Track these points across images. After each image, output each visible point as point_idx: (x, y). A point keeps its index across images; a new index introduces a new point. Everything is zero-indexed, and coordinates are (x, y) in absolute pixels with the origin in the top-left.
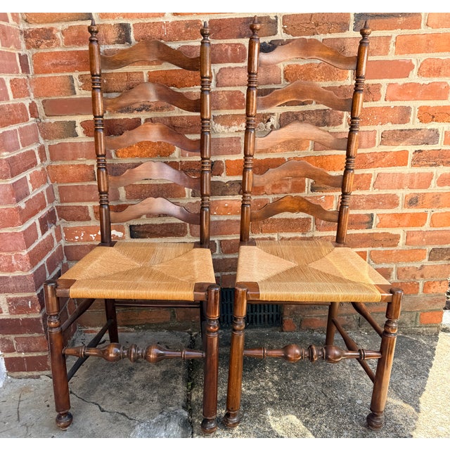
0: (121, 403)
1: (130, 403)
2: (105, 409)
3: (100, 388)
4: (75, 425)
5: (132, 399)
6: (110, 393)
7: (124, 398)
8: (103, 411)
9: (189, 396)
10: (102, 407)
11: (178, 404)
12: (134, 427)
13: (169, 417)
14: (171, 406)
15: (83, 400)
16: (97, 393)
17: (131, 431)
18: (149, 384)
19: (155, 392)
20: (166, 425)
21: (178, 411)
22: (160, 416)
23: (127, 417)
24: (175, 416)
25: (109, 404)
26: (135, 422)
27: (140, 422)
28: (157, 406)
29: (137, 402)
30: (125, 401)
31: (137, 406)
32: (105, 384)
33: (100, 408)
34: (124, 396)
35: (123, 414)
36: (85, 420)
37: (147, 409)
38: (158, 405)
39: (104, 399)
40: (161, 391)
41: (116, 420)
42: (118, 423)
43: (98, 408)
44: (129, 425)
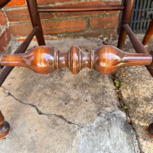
0: (57, 104)
1: (66, 104)
2: (42, 112)
3: (36, 88)
4: (15, 131)
5: (67, 100)
6: (45, 94)
7: (59, 98)
8: (40, 113)
9: (119, 93)
10: (40, 109)
11: (112, 103)
12: (75, 132)
13: (108, 119)
14: (106, 106)
15: (20, 101)
16: (33, 94)
17: (73, 138)
18: (80, 84)
19: (87, 91)
20: (109, 131)
21: (115, 113)
22: (98, 119)
23: (65, 120)
24: (114, 118)
25: (45, 105)
26: (74, 127)
27: (81, 127)
28: (93, 107)
29: (72, 103)
30: (60, 102)
31: (73, 107)
32: (39, 85)
33: (37, 109)
34: (58, 96)
35: (61, 117)
36: (24, 124)
37: (84, 110)
38: (93, 105)
39: (40, 100)
40: (93, 90)
41: (55, 124)
42: (57, 127)
43: (35, 111)
44: (69, 130)
